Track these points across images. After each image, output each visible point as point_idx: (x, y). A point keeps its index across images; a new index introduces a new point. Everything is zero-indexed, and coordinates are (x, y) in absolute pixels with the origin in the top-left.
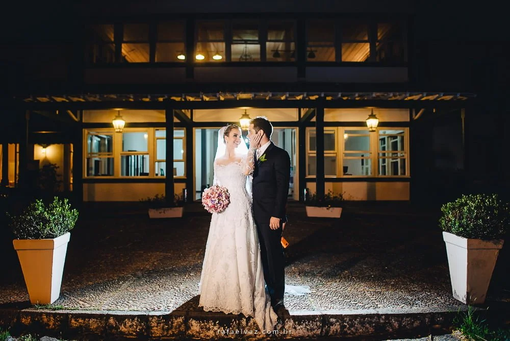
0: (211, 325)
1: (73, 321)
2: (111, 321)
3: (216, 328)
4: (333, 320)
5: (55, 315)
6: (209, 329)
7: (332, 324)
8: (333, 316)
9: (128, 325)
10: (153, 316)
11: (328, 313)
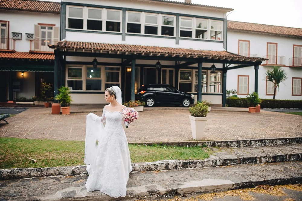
0: (257, 142)
1: (216, 144)
2: (229, 143)
3: (259, 143)
4: (287, 139)
5: (210, 142)
6: (257, 144)
7: (287, 141)
8: (288, 138)
9: (234, 144)
10: (241, 141)
11: (286, 137)
